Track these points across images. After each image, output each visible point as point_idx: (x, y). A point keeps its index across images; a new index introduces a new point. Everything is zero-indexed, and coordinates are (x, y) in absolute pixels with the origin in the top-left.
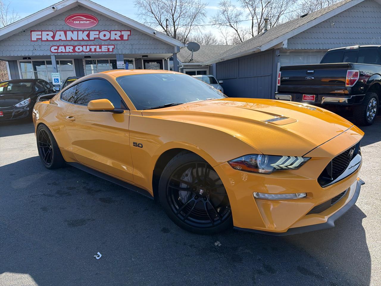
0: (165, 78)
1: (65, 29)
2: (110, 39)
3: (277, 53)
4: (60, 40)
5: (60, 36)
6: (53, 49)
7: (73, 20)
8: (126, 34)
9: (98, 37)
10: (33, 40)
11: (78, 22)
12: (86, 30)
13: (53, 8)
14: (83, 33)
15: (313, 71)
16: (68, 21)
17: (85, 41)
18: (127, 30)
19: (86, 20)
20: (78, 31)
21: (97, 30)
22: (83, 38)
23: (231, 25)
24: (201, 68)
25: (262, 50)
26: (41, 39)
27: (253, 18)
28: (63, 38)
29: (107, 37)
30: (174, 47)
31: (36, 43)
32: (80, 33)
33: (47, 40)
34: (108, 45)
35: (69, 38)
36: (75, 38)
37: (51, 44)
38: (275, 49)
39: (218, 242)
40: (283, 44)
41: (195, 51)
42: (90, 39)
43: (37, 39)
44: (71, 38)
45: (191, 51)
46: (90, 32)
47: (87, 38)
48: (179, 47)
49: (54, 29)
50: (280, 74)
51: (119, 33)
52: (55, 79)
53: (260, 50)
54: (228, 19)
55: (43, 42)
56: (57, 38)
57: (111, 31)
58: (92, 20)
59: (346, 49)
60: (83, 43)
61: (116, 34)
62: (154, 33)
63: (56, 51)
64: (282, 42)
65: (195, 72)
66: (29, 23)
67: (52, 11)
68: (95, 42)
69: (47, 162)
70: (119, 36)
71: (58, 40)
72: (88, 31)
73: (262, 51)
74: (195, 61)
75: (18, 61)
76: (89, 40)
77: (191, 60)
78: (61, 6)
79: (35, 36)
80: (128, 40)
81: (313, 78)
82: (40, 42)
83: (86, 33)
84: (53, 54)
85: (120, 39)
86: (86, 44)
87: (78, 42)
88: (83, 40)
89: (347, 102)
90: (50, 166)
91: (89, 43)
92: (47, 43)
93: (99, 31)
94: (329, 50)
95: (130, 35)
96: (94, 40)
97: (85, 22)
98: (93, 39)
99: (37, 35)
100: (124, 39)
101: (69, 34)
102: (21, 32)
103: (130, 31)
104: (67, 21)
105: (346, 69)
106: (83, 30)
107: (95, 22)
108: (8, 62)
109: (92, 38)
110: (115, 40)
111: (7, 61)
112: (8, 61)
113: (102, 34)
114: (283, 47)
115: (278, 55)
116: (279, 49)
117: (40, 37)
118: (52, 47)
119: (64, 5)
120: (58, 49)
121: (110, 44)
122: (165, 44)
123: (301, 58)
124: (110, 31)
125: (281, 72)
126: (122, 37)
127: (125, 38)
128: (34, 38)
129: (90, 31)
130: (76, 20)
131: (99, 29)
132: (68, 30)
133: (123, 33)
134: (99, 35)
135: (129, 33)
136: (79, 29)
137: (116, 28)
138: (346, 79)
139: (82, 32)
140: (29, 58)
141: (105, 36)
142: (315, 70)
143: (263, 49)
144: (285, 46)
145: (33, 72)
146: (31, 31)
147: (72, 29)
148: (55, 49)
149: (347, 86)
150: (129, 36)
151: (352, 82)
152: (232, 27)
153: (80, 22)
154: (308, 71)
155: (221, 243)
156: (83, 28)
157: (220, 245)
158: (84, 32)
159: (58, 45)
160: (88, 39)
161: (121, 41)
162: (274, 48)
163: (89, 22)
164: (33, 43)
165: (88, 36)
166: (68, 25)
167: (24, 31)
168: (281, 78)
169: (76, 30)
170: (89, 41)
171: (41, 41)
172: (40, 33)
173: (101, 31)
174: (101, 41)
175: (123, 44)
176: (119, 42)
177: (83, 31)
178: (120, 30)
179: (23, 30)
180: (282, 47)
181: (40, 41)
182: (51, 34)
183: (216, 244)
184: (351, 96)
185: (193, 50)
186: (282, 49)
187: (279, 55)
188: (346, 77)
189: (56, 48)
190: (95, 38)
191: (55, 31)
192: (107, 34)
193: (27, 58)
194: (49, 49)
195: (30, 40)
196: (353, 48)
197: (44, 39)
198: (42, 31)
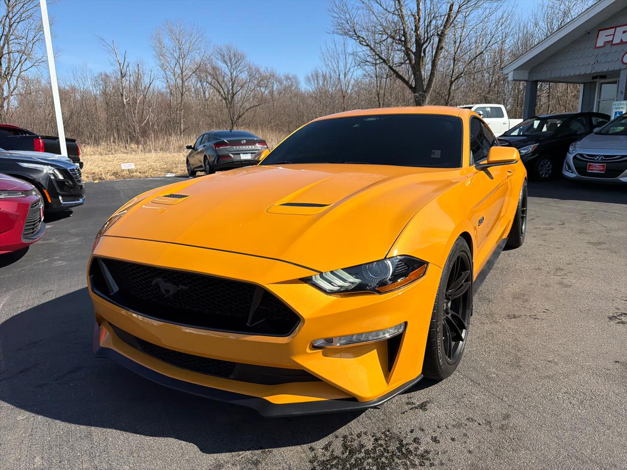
31: (603, 50)
43: (605, 42)
52: (616, 113)
55: (614, 47)
66: (590, 17)
75: (598, 82)
82: (608, 49)
92: (620, 48)
99: (606, 36)
102: (584, 35)
111: (582, 83)
112: (584, 84)
117: (610, 38)
118: (626, 53)
128: (600, 43)
140: (603, 77)
164: (597, 51)
167: (589, 33)
171: (610, 46)
179: (586, 31)
193: (599, 77)
194: (621, 59)
195: (594, 46)
197: (617, 40)
198: (615, 27)
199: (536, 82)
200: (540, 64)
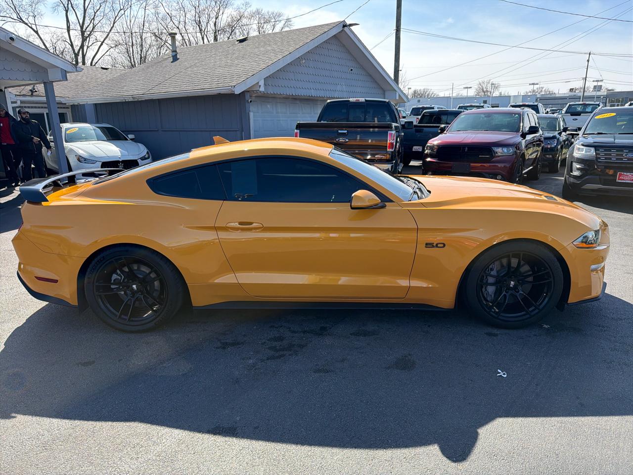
3: (247, 96)
15: (346, 132)
24: (64, 108)
25: (236, 93)
30: (47, 70)
40: (260, 86)
48: (66, 71)
53: (233, 92)
59: (350, 101)
62: (12, 39)
64: (258, 83)
65: (44, 114)
77: (32, 92)
81: (347, 140)
94: (329, 101)
105: (387, 129)
115: (249, 101)
122: (27, 61)
123: (269, 106)
125: (298, 131)
143: (238, 91)
144: (262, 89)
149: (389, 150)
154: (339, 131)
180: (258, 89)
184: (393, 162)
186: (256, 92)
187: (251, 101)
188: (387, 140)
196: (359, 100)
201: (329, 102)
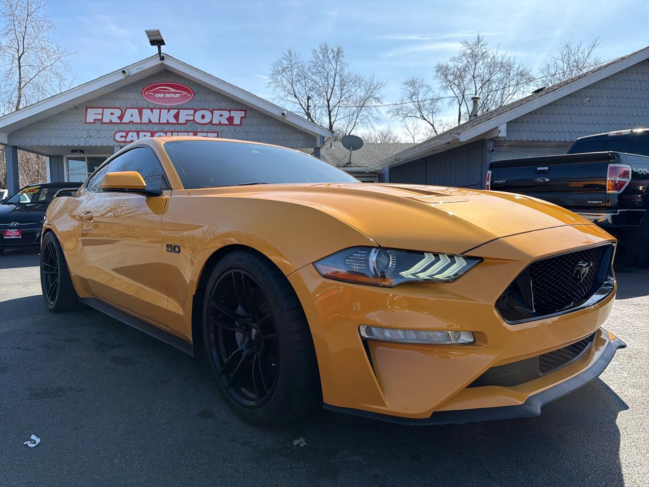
0: (256, 149)
1: (140, 106)
2: (211, 122)
3: (490, 146)
4: (131, 122)
5: (132, 116)
6: (118, 137)
7: (155, 92)
8: (237, 116)
9: (192, 119)
10: (88, 121)
11: (162, 95)
12: (173, 107)
13: (124, 72)
14: (168, 112)
15: (546, 168)
16: (146, 93)
17: (170, 125)
18: (239, 109)
19: (175, 93)
20: (160, 109)
21: (190, 108)
22: (168, 121)
23: (423, 116)
24: (365, 177)
26: (102, 120)
27: (460, 105)
28: (136, 119)
29: (207, 120)
30: (316, 138)
31: (93, 127)
32: (164, 112)
33: (111, 122)
34: (207, 133)
35: (145, 120)
36: (155, 120)
37: (117, 128)
38: (486, 139)
39: (302, 440)
40: (500, 131)
41: (354, 149)
42: (180, 122)
43: (95, 120)
44: (149, 119)
45: (349, 148)
46: (181, 111)
47: (173, 121)
48: (324, 137)
49: (124, 106)
50: (489, 174)
51: (226, 114)
53: (457, 140)
54: (418, 107)
55: (104, 125)
56: (125, 120)
57: (213, 110)
58: (185, 93)
59: (609, 135)
60: (167, 128)
61: (221, 116)
62: (283, 114)
63: (123, 139)
64: (497, 127)
66: (84, 94)
67: (121, 77)
68: (186, 127)
69: (51, 300)
70: (227, 119)
71: (128, 122)
72: (176, 109)
73: (461, 140)
74: (355, 165)
75: (64, 156)
76: (178, 123)
77: (348, 164)
78: (137, 69)
79: (92, 115)
80: (240, 125)
81: (547, 180)
82: (98, 126)
83: (174, 112)
84: (118, 144)
85: (228, 123)
86: (172, 129)
87: (160, 126)
88: (168, 123)
89: (610, 221)
90: (54, 305)
91: (178, 128)
92: (111, 127)
93: (194, 109)
95: (245, 117)
96: (185, 124)
97: (174, 95)
98: (184, 122)
99: (95, 114)
100: (234, 123)
101: (146, 113)
102: (71, 109)
103: (245, 111)
104: (144, 93)
105: (607, 162)
106: (168, 107)
107: (189, 95)
108: (48, 158)
109: (182, 120)
110: (220, 124)
111: (48, 156)
112: (50, 156)
113: (199, 114)
114: (500, 135)
115: (491, 150)
116: (492, 139)
117: (100, 117)
118: (117, 132)
119: (142, 68)
120: (126, 137)
121: (211, 131)
122: (301, 133)
124: (211, 110)
125: (491, 172)
126: (230, 119)
127: (237, 121)
128: (90, 119)
129: (179, 109)
130: (159, 92)
131: (194, 107)
132: (145, 106)
133: (233, 113)
134: (194, 115)
135: (242, 114)
136: (163, 105)
137: (223, 105)
138: (606, 180)
139: (167, 110)
140: (82, 151)
141: (203, 117)
142: (551, 166)
143: (464, 139)
144: (503, 134)
145: (87, 173)
146: (87, 108)
147: (152, 106)
148: (121, 137)
149: (608, 192)
150: (243, 119)
151: (617, 186)
152: (425, 119)
153: (164, 96)
154: (538, 169)
155: (306, 441)
156: (169, 105)
157: (302, 445)
158: (171, 110)
159: (127, 130)
160: (176, 122)
161: (229, 127)
162: (484, 139)
163: (179, 95)
164: (87, 127)
165: (176, 116)
166: (145, 100)
167: (76, 108)
168: (492, 182)
169: (158, 107)
170: (177, 126)
171: (100, 124)
172: (100, 111)
173: (198, 110)
174: (198, 125)
175: (232, 131)
176: (227, 129)
177: (169, 110)
178: (228, 109)
179: (74, 105)
180: (497, 135)
181: (98, 123)
182: (118, 113)
183: (296, 443)
184: (619, 211)
185: (351, 147)
186: (497, 140)
187: (493, 150)
188: (606, 177)
189: (124, 134)
190: (186, 121)
191: (125, 109)
192: (208, 114)
193: (79, 151)
194: (113, 137)
195: (84, 121)
196: (621, 133)
197: (106, 120)
198: (103, 108)
199: (15, 148)
200: (20, 129)
201: (580, 139)
